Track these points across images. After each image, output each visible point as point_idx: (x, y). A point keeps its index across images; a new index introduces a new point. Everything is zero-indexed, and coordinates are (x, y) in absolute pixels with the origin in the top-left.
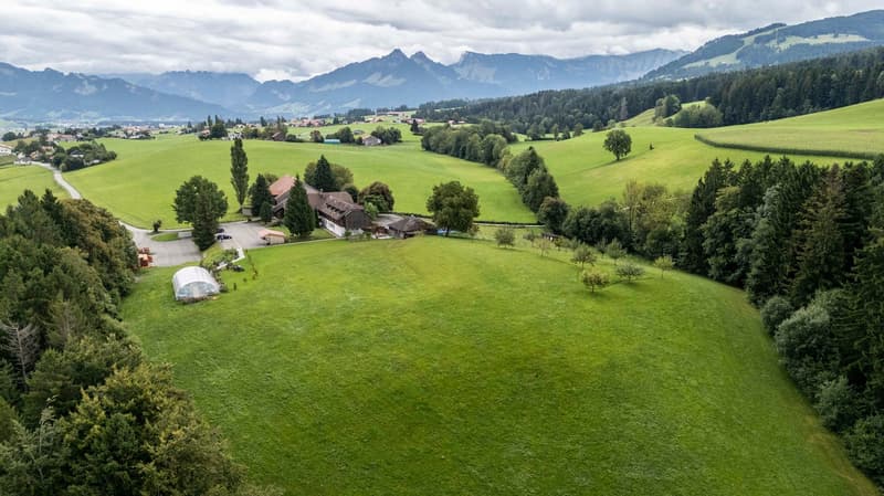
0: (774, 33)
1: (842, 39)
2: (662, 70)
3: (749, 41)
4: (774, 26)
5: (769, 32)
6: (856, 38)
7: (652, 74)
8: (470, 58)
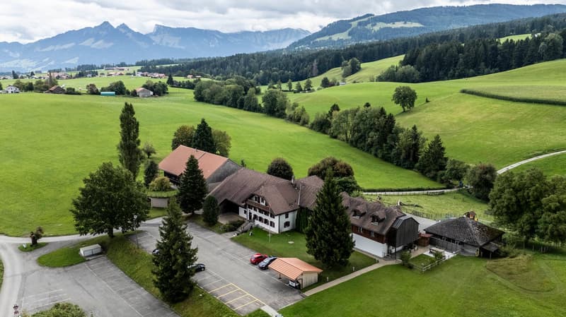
0: (369, 20)
1: (409, 25)
2: (301, 42)
3: (354, 24)
4: (368, 15)
5: (366, 19)
6: (418, 25)
7: (294, 45)
8: (161, 30)
